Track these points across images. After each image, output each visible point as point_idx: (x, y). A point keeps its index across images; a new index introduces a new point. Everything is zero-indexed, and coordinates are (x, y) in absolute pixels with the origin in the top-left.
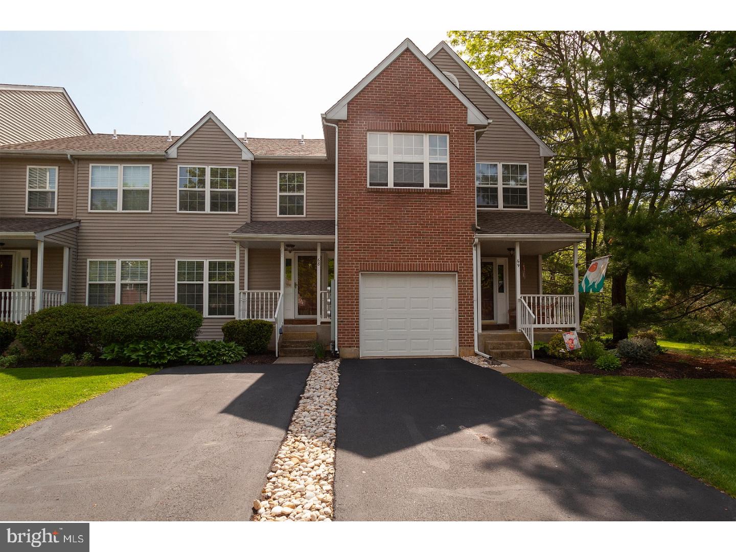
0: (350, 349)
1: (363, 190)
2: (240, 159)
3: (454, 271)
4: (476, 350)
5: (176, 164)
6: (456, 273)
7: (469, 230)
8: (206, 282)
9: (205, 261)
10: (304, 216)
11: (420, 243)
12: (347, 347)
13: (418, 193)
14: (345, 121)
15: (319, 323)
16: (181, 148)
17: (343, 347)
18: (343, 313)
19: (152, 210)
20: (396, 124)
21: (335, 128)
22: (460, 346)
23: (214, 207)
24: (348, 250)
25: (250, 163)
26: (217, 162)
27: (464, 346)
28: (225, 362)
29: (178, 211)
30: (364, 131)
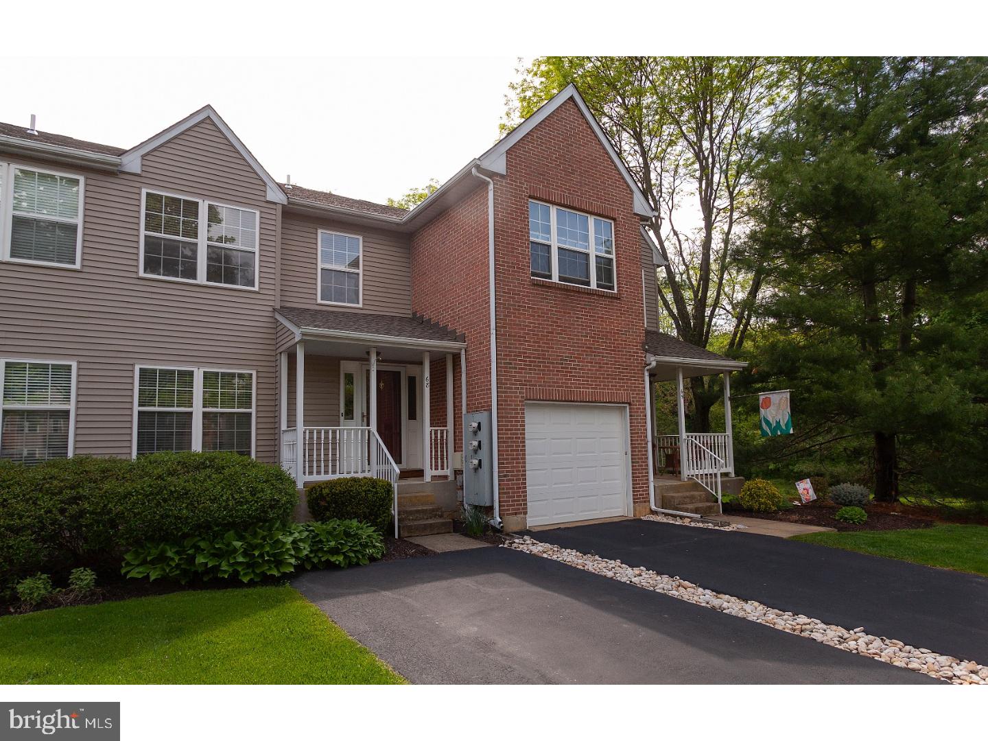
0: (515, 518)
1: (526, 281)
2: (263, 199)
3: (626, 403)
4: (653, 507)
5: (138, 185)
6: (627, 405)
7: (639, 349)
8: (198, 409)
9: (195, 370)
10: (360, 305)
11: (592, 363)
12: (512, 514)
13: (588, 293)
14: (502, 176)
15: (428, 478)
16: (148, 158)
17: (508, 514)
18: (507, 463)
19: (83, 266)
20: (561, 194)
21: (489, 183)
22: (634, 503)
23: (213, 275)
24: (510, 368)
25: (279, 208)
26: (220, 195)
27: (641, 502)
28: (372, 559)
29: (142, 274)
30: (525, 196)
